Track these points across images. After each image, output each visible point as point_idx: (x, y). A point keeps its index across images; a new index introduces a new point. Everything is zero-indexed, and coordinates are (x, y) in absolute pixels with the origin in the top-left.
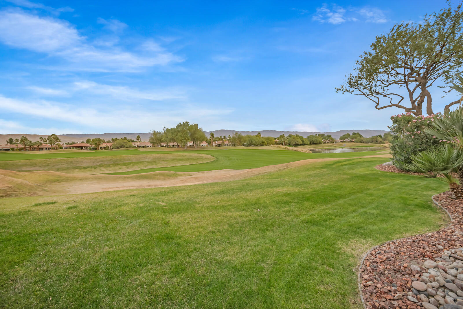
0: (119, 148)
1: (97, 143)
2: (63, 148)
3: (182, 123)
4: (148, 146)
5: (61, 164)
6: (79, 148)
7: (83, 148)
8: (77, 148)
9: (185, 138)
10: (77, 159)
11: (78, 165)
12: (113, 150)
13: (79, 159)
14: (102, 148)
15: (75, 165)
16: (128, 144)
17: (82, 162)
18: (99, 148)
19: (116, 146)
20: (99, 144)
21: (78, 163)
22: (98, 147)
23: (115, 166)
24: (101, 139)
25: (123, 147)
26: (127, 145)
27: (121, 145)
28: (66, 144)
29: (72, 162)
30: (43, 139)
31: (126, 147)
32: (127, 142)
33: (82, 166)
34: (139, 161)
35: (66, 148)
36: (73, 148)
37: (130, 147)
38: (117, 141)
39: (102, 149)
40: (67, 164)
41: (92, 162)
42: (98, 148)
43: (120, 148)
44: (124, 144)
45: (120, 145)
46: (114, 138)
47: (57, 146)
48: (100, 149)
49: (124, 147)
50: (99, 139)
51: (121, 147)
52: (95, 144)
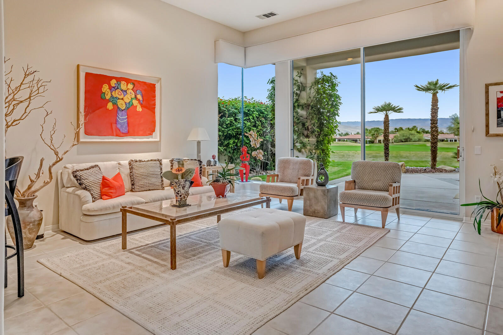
0: (403, 142)
1: (374, 134)
2: (337, 140)
4: (451, 139)
6: (353, 140)
7: (357, 140)
8: (351, 140)
10: (349, 152)
12: (395, 144)
13: (351, 153)
16: (417, 136)
17: (353, 156)
18: (377, 142)
19: (399, 138)
20: (377, 135)
24: (380, 128)
25: (408, 140)
26: (415, 138)
27: (407, 138)
28: (339, 135)
29: (343, 156)
31: (413, 140)
32: (416, 133)
34: (421, 160)
35: (339, 140)
36: (347, 141)
37: (419, 140)
38: (401, 132)
40: (339, 157)
42: (375, 141)
43: (405, 142)
44: (411, 137)
45: (404, 138)
46: (398, 128)
48: (379, 142)
49: (411, 141)
50: (378, 128)
51: (406, 140)
52: (372, 135)
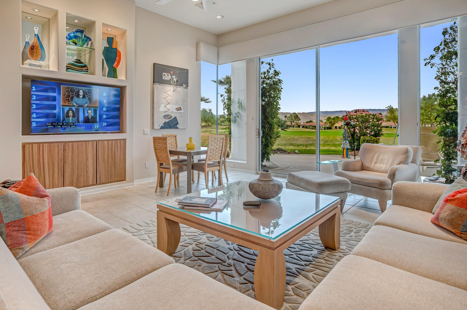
3: (427, 96)
5: (282, 141)
9: (430, 117)
11: (294, 142)
14: (337, 127)
15: (291, 142)
21: (294, 141)
22: (333, 126)
23: (325, 146)
30: (287, 117)
33: (297, 143)
39: (337, 129)
41: (305, 141)
47: (296, 124)
